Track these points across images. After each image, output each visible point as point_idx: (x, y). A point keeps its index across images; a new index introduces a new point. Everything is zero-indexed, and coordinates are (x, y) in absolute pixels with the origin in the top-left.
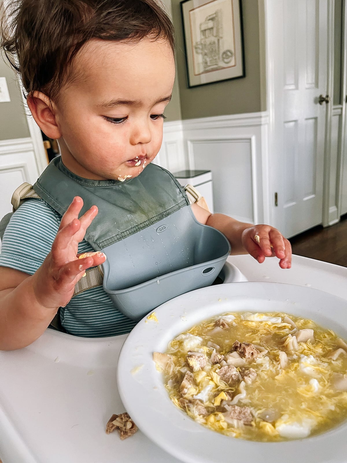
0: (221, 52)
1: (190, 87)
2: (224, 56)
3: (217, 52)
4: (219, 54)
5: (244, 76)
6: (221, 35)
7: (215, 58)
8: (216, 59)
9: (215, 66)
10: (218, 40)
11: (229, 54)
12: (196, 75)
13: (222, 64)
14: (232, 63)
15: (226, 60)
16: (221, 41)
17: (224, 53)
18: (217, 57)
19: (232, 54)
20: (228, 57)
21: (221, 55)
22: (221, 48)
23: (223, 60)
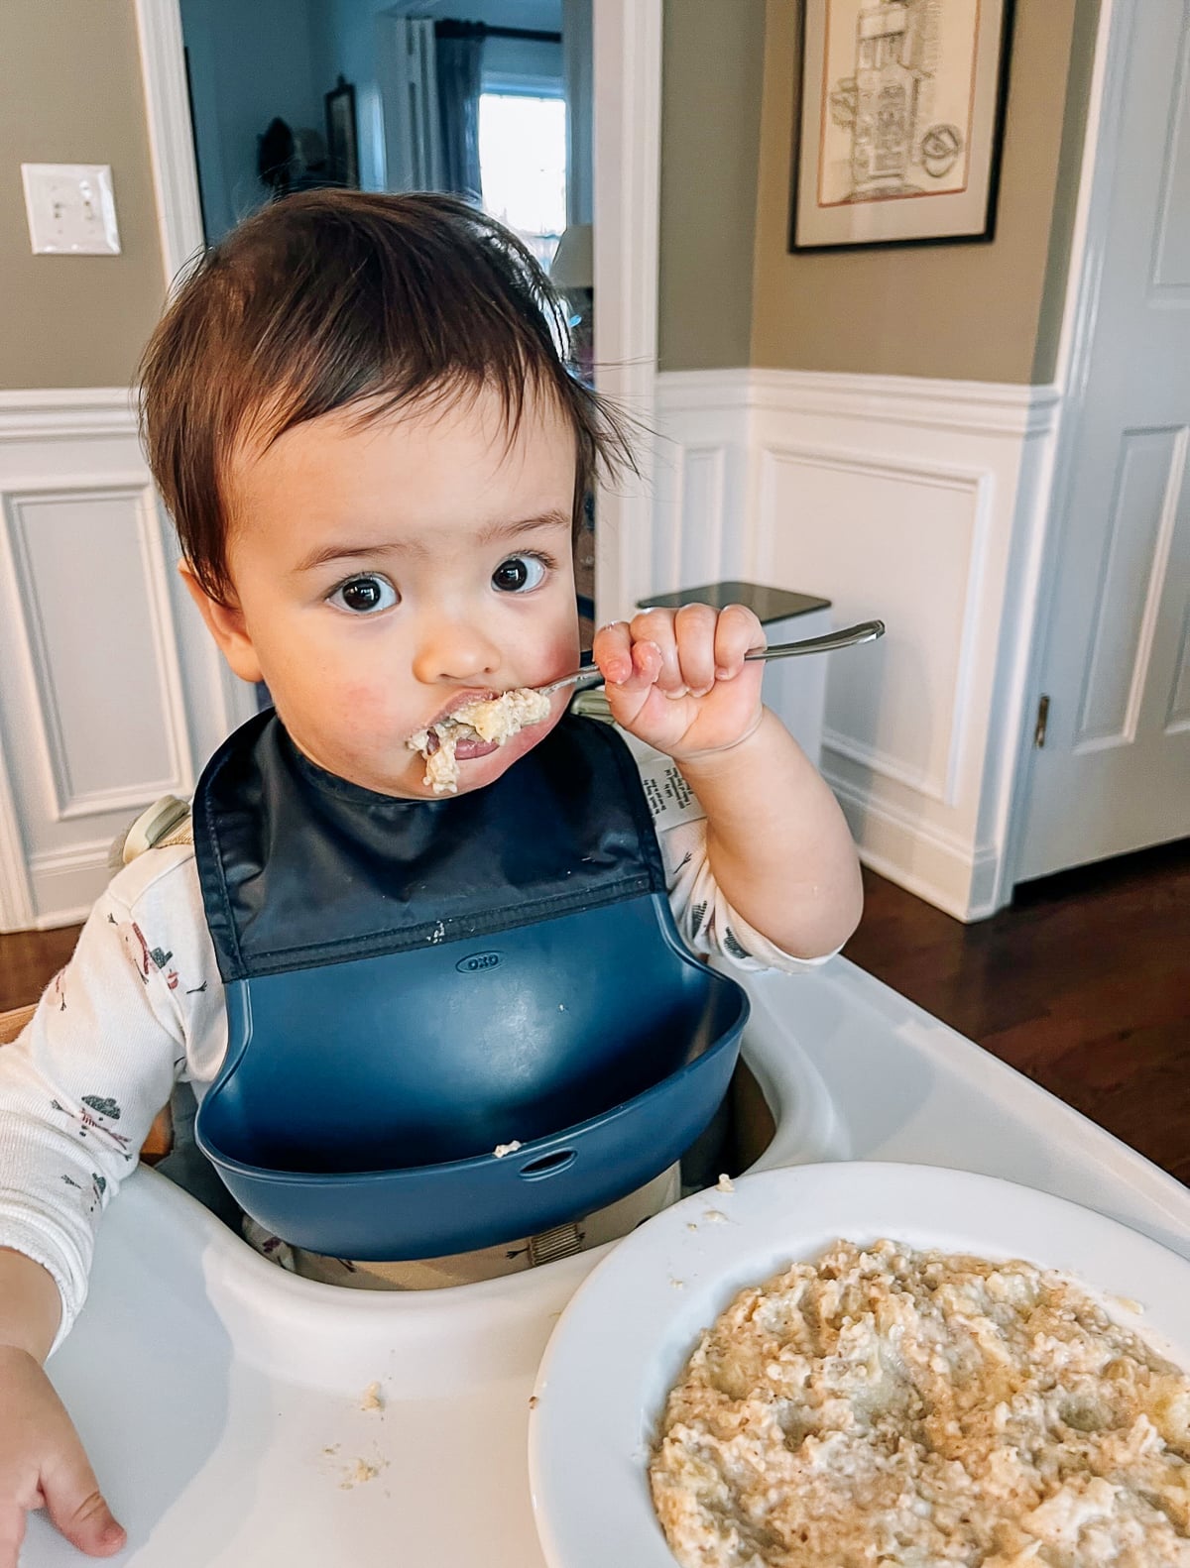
0: (922, 130)
1: (796, 250)
2: (929, 148)
3: (907, 127)
4: (911, 136)
5: (988, 236)
6: (927, 64)
7: (895, 149)
8: (899, 153)
9: (894, 183)
10: (917, 81)
11: (945, 138)
12: (822, 206)
13: (918, 179)
14: (954, 180)
15: (933, 165)
16: (923, 87)
17: (930, 135)
18: (903, 148)
19: (956, 143)
20: (941, 153)
21: (918, 139)
22: (921, 114)
23: (924, 163)
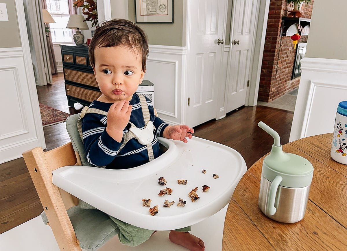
0: (159, 4)
1: (137, 23)
2: (161, 7)
3: (156, 3)
4: (157, 5)
5: (172, 22)
7: (154, 7)
9: (155, 13)
11: (163, 6)
12: (141, 15)
13: (159, 12)
14: (166, 13)
15: (161, 10)
17: (161, 5)
18: (156, 7)
19: (166, 7)
20: (163, 8)
21: (159, 6)
22: (159, 2)
23: (160, 10)
